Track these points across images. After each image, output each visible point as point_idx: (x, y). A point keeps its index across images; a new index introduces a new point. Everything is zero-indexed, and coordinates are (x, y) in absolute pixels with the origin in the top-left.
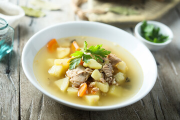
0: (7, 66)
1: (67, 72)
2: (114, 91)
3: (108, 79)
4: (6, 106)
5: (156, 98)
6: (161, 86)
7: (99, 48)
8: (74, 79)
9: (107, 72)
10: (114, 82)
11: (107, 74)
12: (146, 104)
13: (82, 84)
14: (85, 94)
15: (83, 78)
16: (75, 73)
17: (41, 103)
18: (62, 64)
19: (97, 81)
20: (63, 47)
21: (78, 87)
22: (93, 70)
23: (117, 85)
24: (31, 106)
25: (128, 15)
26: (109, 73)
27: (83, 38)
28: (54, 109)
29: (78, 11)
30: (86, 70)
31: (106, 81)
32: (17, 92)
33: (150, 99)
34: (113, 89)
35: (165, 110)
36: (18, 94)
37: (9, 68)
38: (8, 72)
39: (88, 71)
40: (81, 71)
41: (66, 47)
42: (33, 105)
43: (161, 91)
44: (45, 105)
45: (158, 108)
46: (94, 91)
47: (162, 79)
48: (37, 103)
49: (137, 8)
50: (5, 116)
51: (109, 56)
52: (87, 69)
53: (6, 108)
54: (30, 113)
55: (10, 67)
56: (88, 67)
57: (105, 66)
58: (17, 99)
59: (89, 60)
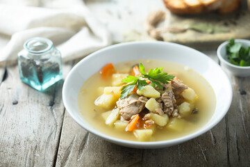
0: (52, 98)
1: (117, 103)
2: (173, 124)
3: (167, 110)
4: (42, 144)
5: (233, 135)
6: (243, 119)
7: (159, 72)
8: (124, 110)
9: (167, 101)
10: (176, 114)
11: (166, 104)
12: (218, 141)
13: (133, 116)
14: (135, 127)
15: (135, 109)
16: (126, 103)
17: (85, 140)
18: (113, 92)
19: (152, 112)
20: (120, 73)
21: (129, 119)
22: (148, 98)
23: (179, 117)
24: (72, 143)
25: (213, 33)
26: (169, 103)
27: (148, 61)
28: (100, 147)
29: (151, 30)
30: (140, 99)
31: (165, 113)
32: (59, 128)
33: (225, 136)
34: (172, 122)
35: (241, 149)
36: (58, 130)
37: (54, 99)
38: (52, 104)
39: (142, 99)
40: (134, 101)
41: (124, 73)
42: (74, 143)
43: (241, 126)
44: (90, 142)
45: (233, 146)
46: (148, 124)
47: (245, 111)
48: (80, 141)
49: (226, 25)
50: (38, 155)
51: (173, 82)
52: (141, 97)
53: (41, 146)
54: (70, 152)
55: (56, 99)
56: (142, 95)
57: (165, 94)
58: (57, 135)
59: (144, 87)
